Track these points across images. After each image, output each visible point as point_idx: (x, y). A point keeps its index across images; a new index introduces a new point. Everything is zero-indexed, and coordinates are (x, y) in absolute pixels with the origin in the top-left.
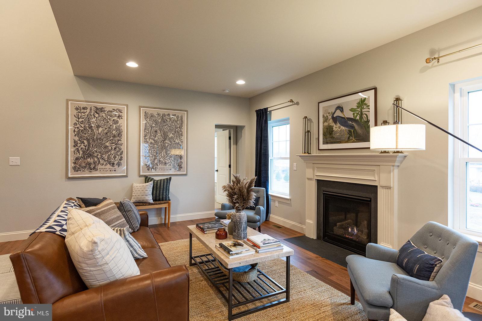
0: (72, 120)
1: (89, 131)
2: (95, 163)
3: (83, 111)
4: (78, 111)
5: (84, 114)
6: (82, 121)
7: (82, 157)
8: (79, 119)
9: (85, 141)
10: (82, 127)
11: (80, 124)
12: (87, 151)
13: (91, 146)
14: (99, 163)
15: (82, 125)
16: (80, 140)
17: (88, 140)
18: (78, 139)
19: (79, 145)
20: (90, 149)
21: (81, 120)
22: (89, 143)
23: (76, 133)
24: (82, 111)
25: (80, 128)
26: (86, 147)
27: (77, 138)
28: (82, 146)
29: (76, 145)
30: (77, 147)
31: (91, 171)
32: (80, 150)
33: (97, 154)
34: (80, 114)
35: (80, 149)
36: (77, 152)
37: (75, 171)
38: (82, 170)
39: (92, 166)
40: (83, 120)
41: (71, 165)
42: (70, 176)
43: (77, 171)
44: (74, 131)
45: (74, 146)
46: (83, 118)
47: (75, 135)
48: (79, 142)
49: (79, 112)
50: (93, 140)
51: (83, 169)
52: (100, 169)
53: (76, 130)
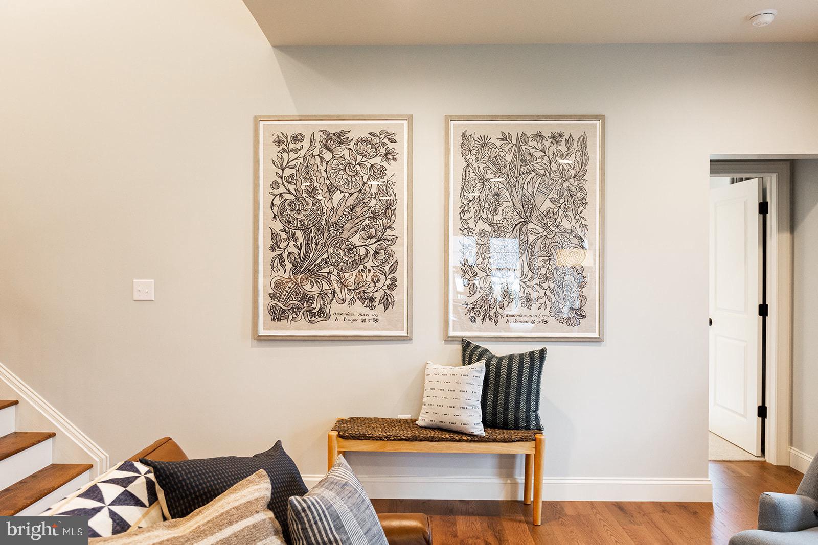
0: (267, 173)
1: (307, 204)
2: (322, 295)
3: (295, 146)
4: (281, 148)
5: (296, 156)
6: (292, 176)
7: (292, 280)
8: (283, 170)
9: (299, 234)
10: (290, 193)
11: (286, 184)
12: (304, 260)
13: (314, 246)
14: (334, 296)
15: (292, 188)
16: (287, 229)
17: (306, 230)
18: (281, 227)
19: (283, 245)
20: (311, 255)
21: (288, 172)
22: (308, 239)
23: (275, 210)
24: (291, 146)
25: (287, 196)
26: (300, 250)
27: (278, 226)
28: (292, 249)
29: (276, 244)
30: (278, 252)
31: (313, 319)
32: (286, 259)
33: (327, 270)
34: (285, 155)
35: (285, 255)
36: (279, 265)
37: (273, 319)
38: (290, 318)
39: (317, 305)
40: (294, 171)
41: (264, 302)
42: (262, 332)
43: (279, 319)
44: (272, 205)
45: (273, 249)
46: (293, 167)
47: (275, 217)
48: (283, 235)
49: (284, 151)
50: (318, 230)
51: (294, 316)
52: (335, 314)
53: (277, 201)
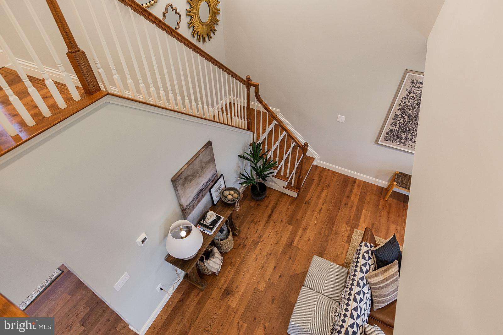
0: (403, 93)
1: (415, 108)
2: (406, 138)
3: (420, 86)
4: (413, 85)
5: (418, 89)
6: (413, 97)
7: (397, 131)
8: (410, 93)
9: (406, 118)
10: (409, 102)
11: (409, 99)
12: (405, 126)
13: (411, 122)
14: (411, 139)
15: (411, 101)
16: (402, 114)
17: (410, 116)
18: (400, 113)
19: (398, 119)
20: (408, 125)
21: (412, 95)
22: (409, 120)
23: (400, 107)
24: (418, 85)
25: (407, 103)
26: (404, 122)
27: (399, 112)
28: (402, 121)
29: (396, 118)
30: (395, 121)
31: (400, 144)
32: (397, 124)
33: (413, 131)
34: (413, 89)
35: (398, 123)
36: (394, 125)
37: (385, 140)
38: (392, 141)
39: (403, 141)
40: (415, 95)
41: (384, 134)
42: (379, 143)
43: (387, 141)
44: (400, 105)
45: (394, 119)
46: (415, 93)
47: (399, 109)
48: (400, 116)
49: (414, 86)
50: (415, 118)
51: (393, 141)
52: (409, 145)
53: (402, 104)
